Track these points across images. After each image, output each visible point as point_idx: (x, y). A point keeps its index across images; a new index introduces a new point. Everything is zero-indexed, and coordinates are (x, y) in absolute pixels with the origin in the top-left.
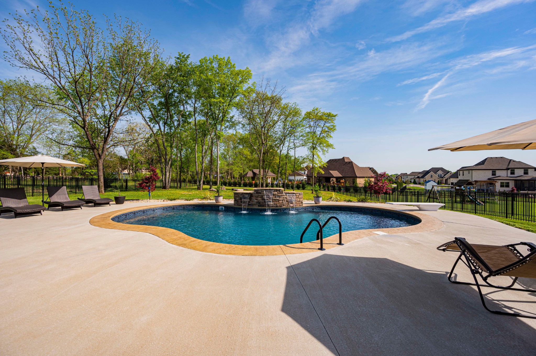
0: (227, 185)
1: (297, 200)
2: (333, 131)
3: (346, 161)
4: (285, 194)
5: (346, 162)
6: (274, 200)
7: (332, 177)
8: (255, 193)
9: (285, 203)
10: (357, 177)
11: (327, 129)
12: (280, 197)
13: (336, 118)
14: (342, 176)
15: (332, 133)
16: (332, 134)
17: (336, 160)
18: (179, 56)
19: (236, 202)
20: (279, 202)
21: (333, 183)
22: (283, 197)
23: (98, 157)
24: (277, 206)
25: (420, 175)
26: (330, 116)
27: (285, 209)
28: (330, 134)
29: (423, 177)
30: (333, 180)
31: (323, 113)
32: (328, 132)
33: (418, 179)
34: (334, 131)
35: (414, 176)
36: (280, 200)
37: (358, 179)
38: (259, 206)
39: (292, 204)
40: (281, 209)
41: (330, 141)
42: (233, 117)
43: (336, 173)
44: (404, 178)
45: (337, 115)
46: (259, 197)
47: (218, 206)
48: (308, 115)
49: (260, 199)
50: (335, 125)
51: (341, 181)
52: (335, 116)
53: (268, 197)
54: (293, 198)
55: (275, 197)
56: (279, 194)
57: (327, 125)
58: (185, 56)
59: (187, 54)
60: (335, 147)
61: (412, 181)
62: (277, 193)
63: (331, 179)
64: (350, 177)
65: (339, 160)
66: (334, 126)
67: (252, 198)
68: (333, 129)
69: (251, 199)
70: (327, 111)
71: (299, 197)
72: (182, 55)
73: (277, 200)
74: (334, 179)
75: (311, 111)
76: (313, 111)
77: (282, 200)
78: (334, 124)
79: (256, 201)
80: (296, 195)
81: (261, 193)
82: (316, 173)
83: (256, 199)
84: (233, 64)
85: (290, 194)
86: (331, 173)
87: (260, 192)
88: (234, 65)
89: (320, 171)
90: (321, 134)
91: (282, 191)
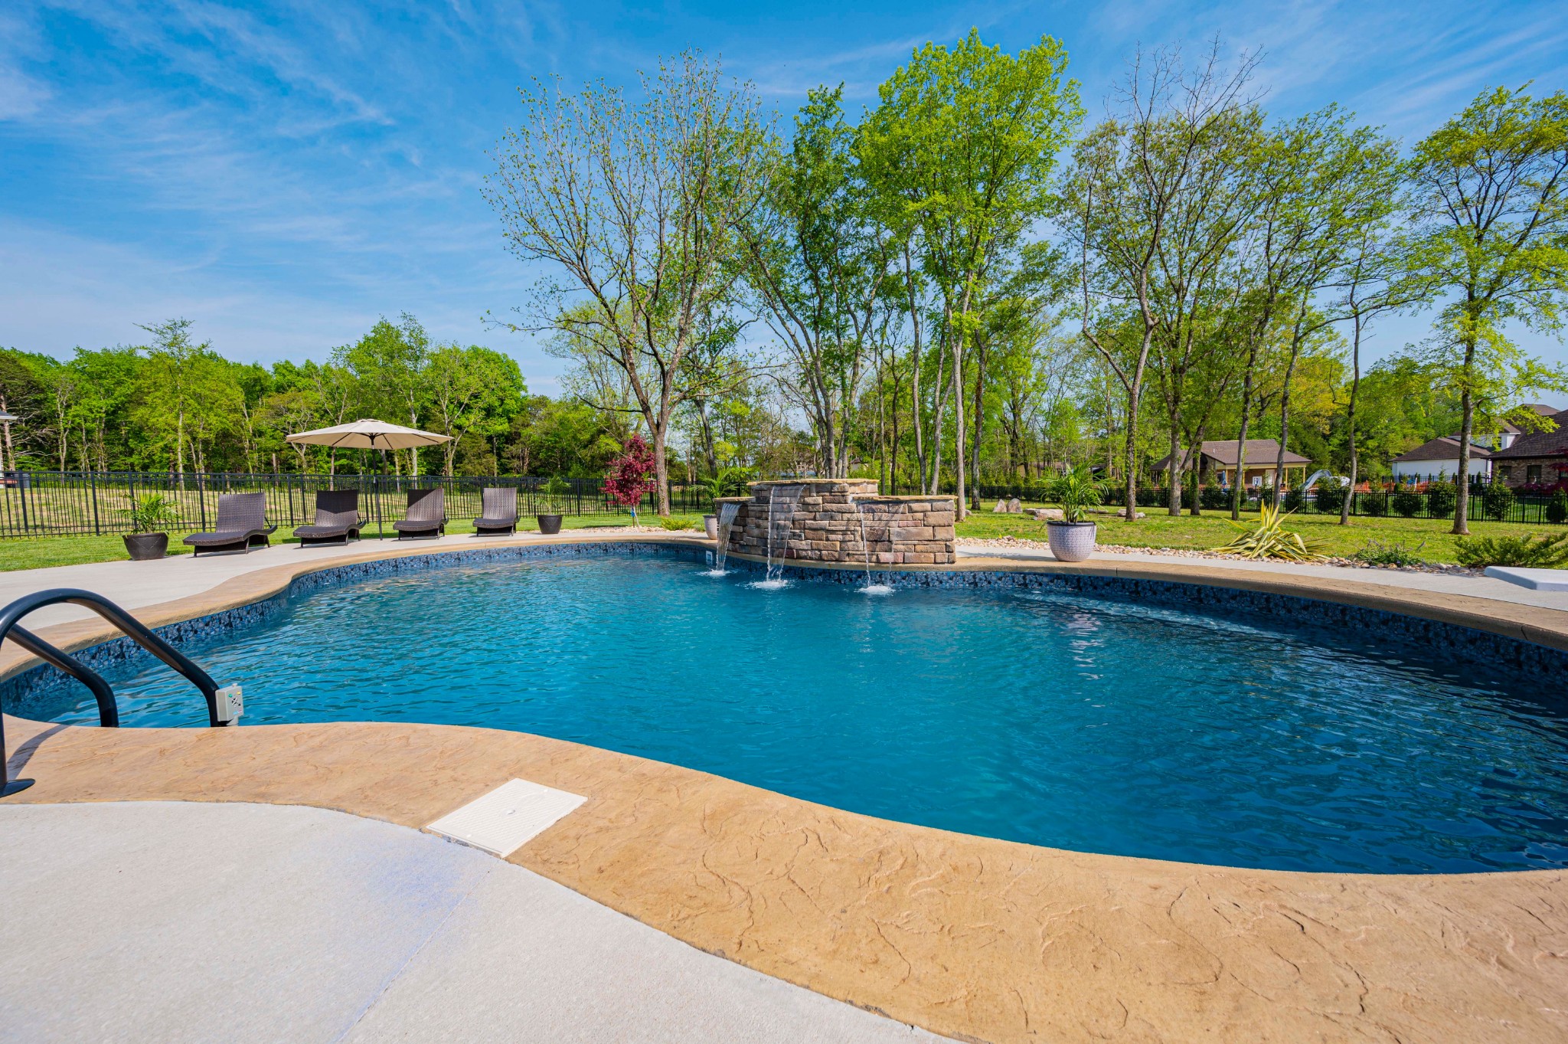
1: (919, 534)
4: (854, 505)
6: (810, 529)
8: (754, 500)
9: (856, 544)
12: (832, 518)
20: (827, 539)
22: (846, 516)
24: (821, 559)
27: (854, 572)
36: (833, 532)
39: (890, 550)
40: (839, 572)
46: (764, 516)
47: (705, 548)
54: (895, 524)
55: (814, 519)
56: (828, 506)
62: (820, 500)
67: (746, 520)
69: (746, 525)
71: (932, 520)
73: (822, 529)
77: (844, 532)
79: (758, 532)
80: (911, 511)
83: (757, 526)
85: (879, 503)
91: (843, 492)
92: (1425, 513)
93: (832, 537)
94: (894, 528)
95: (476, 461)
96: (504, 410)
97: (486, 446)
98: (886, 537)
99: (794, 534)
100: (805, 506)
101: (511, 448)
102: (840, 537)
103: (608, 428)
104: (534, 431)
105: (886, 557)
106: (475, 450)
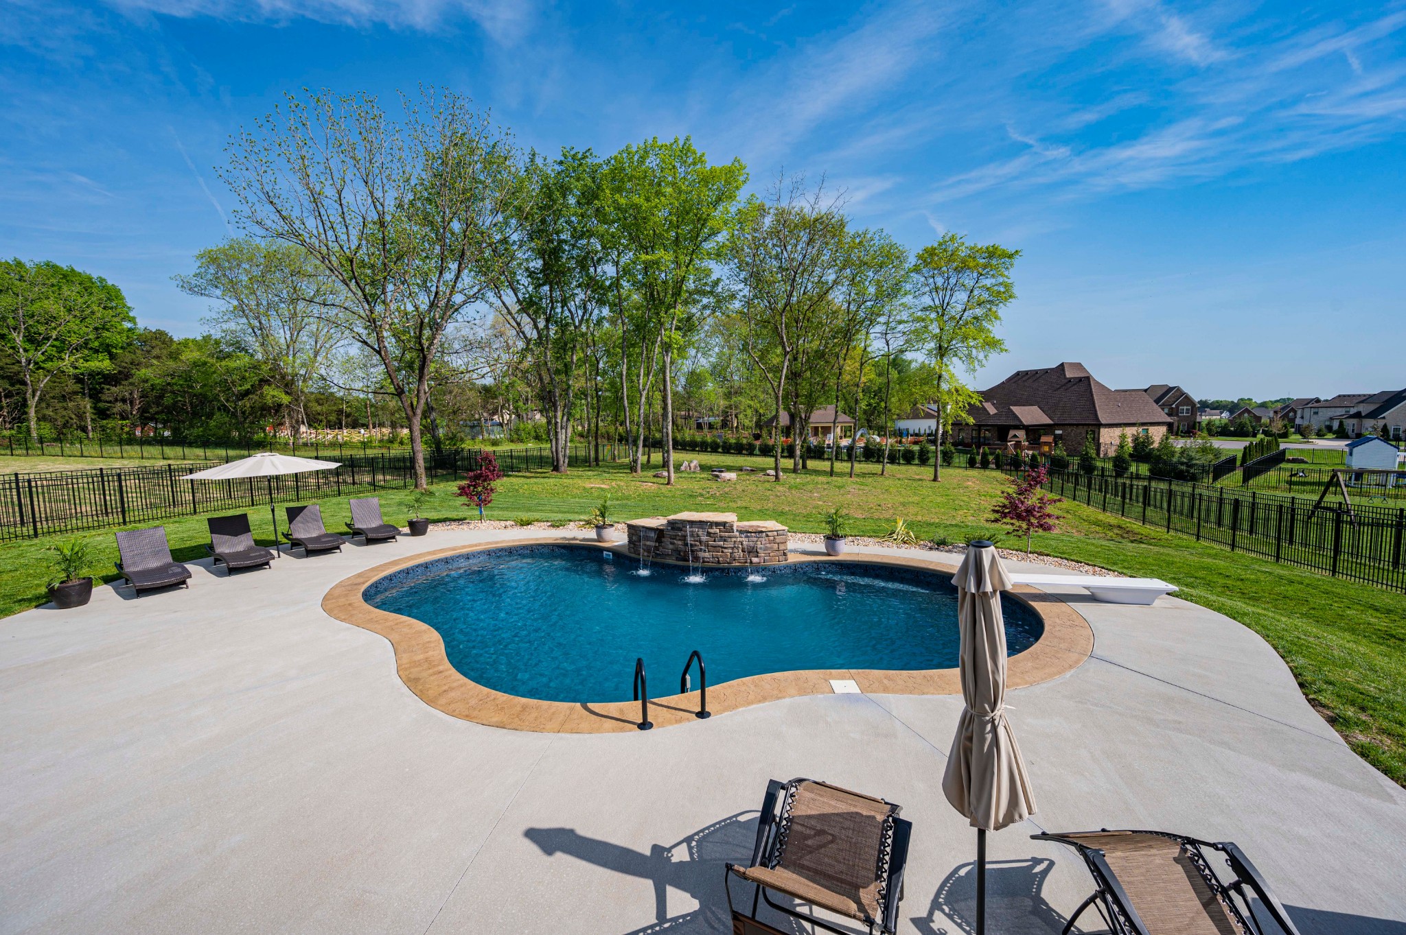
0: (720, 450)
1: (771, 548)
2: (1006, 299)
3: (1069, 375)
4: (738, 534)
5: (1070, 380)
6: (711, 547)
7: (1017, 427)
8: (670, 528)
9: (739, 554)
10: (1100, 425)
11: (985, 296)
12: (725, 541)
13: (1017, 261)
14: (1051, 422)
15: (1001, 305)
16: (1002, 311)
17: (1036, 372)
18: (563, 159)
19: (632, 546)
20: (722, 552)
21: (1018, 445)
22: (734, 539)
23: (410, 413)
24: (719, 562)
25: (1365, 409)
26: (995, 257)
27: (738, 569)
28: (994, 309)
29: (1373, 415)
30: (1015, 436)
31: (971, 249)
32: (991, 302)
33: (1355, 421)
34: (1010, 300)
35: (1344, 410)
36: (726, 548)
37: (1103, 431)
38: (677, 559)
39: (757, 557)
40: (728, 569)
41: (996, 330)
42: (717, 283)
43: (1031, 415)
44: (1302, 418)
45: (1020, 254)
46: (678, 538)
47: (601, 550)
48: (929, 258)
49: (680, 543)
50: (1009, 281)
51: (1044, 439)
52: (1011, 256)
53: (696, 539)
54: (759, 543)
55: (715, 541)
56: (723, 534)
57: (988, 282)
58: (579, 156)
59: (582, 151)
60: (1006, 346)
61: (1336, 425)
62: (718, 530)
63: (1012, 433)
64: (1077, 425)
65: (1046, 371)
66: (1006, 286)
67: (663, 539)
68: (1003, 294)
69: (662, 542)
70: (983, 243)
71: (777, 541)
72: (572, 153)
73: (719, 547)
74: (1021, 434)
75: (936, 245)
76: (940, 244)
77: (733, 548)
78: (1006, 280)
79: (671, 546)
80: (767, 536)
81: (681, 530)
82: (950, 422)
83: (671, 543)
84: (698, 155)
85: (751, 532)
86: (1014, 414)
87: (681, 526)
88: (703, 155)
89: (961, 416)
90: (965, 310)
91: (732, 526)
92: (916, 462)
93: (725, 550)
94: (759, 545)
95: (59, 405)
96: (101, 344)
97: (72, 386)
98: (755, 550)
99: (701, 549)
100: (709, 534)
101: (113, 389)
102: (730, 551)
103: (272, 377)
104: (150, 373)
105: (755, 560)
106: (57, 391)
